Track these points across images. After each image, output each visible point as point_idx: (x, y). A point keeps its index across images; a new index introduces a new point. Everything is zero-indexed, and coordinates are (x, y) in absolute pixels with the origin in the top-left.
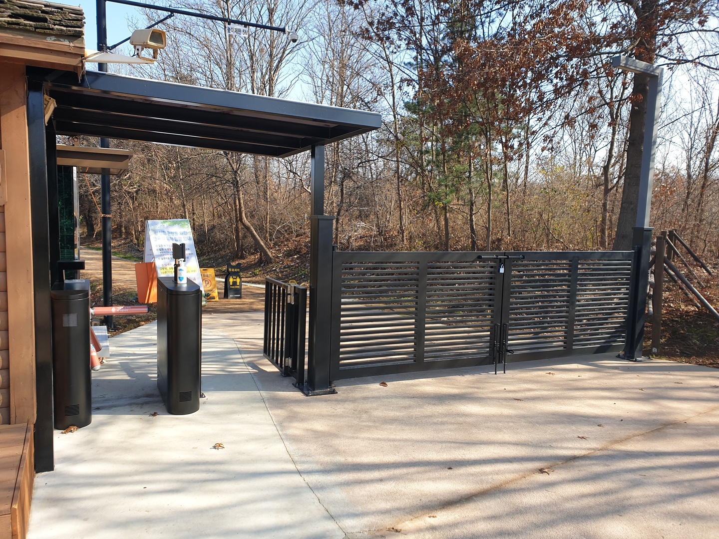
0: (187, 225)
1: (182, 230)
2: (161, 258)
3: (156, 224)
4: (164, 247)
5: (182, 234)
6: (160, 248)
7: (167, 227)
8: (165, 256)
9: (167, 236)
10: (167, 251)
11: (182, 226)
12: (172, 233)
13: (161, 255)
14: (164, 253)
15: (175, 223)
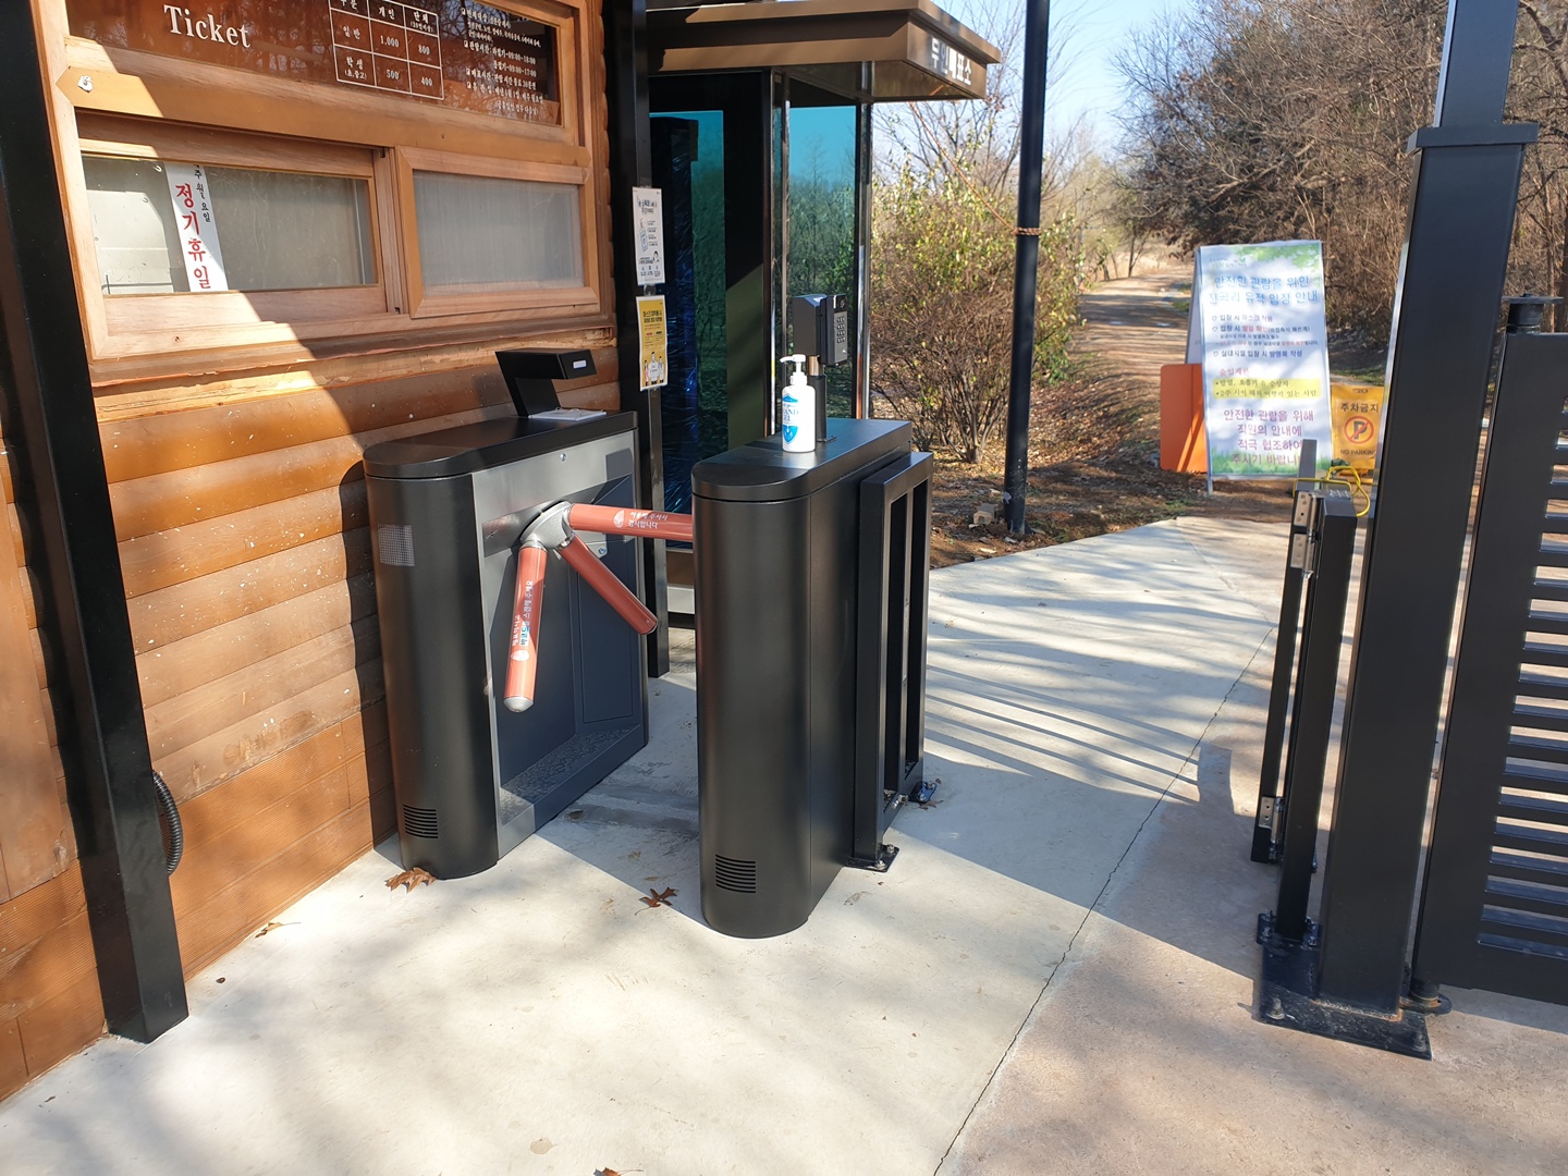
0: (1313, 257)
1: (1296, 273)
2: (1220, 352)
3: (1219, 257)
4: (1235, 322)
5: (1294, 283)
6: (1222, 323)
7: (1254, 265)
8: (1234, 348)
9: (1249, 290)
10: (1242, 332)
11: (1298, 263)
12: (1264, 281)
13: (1222, 345)
14: (1232, 339)
15: (1276, 254)
